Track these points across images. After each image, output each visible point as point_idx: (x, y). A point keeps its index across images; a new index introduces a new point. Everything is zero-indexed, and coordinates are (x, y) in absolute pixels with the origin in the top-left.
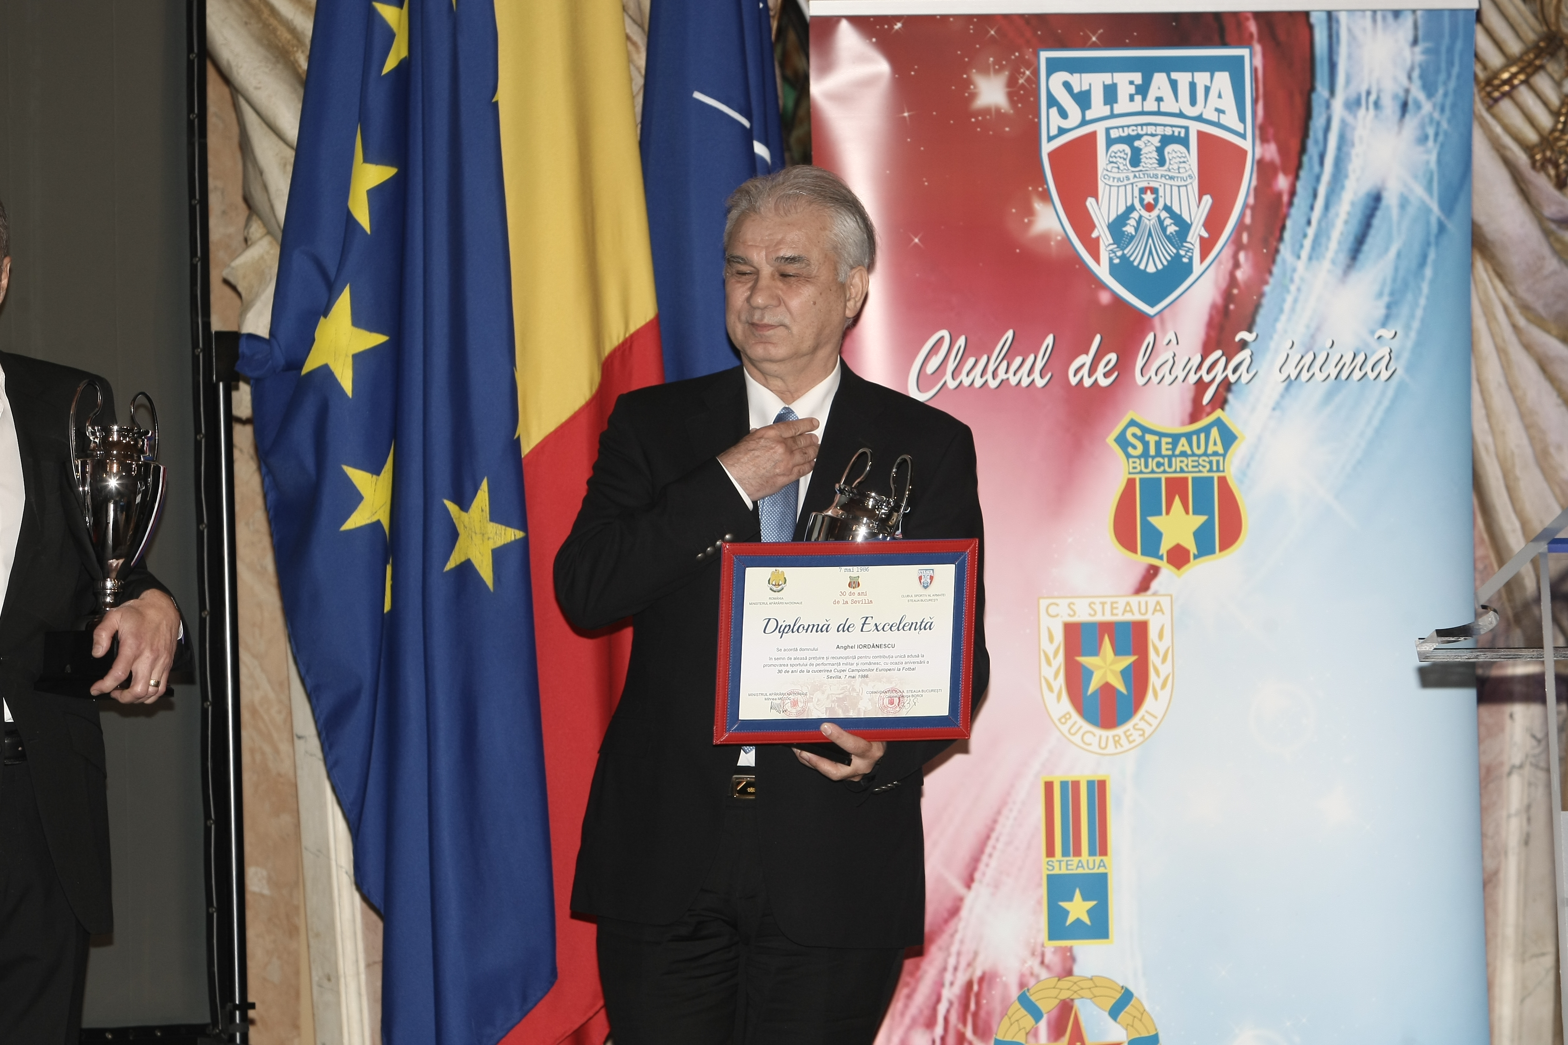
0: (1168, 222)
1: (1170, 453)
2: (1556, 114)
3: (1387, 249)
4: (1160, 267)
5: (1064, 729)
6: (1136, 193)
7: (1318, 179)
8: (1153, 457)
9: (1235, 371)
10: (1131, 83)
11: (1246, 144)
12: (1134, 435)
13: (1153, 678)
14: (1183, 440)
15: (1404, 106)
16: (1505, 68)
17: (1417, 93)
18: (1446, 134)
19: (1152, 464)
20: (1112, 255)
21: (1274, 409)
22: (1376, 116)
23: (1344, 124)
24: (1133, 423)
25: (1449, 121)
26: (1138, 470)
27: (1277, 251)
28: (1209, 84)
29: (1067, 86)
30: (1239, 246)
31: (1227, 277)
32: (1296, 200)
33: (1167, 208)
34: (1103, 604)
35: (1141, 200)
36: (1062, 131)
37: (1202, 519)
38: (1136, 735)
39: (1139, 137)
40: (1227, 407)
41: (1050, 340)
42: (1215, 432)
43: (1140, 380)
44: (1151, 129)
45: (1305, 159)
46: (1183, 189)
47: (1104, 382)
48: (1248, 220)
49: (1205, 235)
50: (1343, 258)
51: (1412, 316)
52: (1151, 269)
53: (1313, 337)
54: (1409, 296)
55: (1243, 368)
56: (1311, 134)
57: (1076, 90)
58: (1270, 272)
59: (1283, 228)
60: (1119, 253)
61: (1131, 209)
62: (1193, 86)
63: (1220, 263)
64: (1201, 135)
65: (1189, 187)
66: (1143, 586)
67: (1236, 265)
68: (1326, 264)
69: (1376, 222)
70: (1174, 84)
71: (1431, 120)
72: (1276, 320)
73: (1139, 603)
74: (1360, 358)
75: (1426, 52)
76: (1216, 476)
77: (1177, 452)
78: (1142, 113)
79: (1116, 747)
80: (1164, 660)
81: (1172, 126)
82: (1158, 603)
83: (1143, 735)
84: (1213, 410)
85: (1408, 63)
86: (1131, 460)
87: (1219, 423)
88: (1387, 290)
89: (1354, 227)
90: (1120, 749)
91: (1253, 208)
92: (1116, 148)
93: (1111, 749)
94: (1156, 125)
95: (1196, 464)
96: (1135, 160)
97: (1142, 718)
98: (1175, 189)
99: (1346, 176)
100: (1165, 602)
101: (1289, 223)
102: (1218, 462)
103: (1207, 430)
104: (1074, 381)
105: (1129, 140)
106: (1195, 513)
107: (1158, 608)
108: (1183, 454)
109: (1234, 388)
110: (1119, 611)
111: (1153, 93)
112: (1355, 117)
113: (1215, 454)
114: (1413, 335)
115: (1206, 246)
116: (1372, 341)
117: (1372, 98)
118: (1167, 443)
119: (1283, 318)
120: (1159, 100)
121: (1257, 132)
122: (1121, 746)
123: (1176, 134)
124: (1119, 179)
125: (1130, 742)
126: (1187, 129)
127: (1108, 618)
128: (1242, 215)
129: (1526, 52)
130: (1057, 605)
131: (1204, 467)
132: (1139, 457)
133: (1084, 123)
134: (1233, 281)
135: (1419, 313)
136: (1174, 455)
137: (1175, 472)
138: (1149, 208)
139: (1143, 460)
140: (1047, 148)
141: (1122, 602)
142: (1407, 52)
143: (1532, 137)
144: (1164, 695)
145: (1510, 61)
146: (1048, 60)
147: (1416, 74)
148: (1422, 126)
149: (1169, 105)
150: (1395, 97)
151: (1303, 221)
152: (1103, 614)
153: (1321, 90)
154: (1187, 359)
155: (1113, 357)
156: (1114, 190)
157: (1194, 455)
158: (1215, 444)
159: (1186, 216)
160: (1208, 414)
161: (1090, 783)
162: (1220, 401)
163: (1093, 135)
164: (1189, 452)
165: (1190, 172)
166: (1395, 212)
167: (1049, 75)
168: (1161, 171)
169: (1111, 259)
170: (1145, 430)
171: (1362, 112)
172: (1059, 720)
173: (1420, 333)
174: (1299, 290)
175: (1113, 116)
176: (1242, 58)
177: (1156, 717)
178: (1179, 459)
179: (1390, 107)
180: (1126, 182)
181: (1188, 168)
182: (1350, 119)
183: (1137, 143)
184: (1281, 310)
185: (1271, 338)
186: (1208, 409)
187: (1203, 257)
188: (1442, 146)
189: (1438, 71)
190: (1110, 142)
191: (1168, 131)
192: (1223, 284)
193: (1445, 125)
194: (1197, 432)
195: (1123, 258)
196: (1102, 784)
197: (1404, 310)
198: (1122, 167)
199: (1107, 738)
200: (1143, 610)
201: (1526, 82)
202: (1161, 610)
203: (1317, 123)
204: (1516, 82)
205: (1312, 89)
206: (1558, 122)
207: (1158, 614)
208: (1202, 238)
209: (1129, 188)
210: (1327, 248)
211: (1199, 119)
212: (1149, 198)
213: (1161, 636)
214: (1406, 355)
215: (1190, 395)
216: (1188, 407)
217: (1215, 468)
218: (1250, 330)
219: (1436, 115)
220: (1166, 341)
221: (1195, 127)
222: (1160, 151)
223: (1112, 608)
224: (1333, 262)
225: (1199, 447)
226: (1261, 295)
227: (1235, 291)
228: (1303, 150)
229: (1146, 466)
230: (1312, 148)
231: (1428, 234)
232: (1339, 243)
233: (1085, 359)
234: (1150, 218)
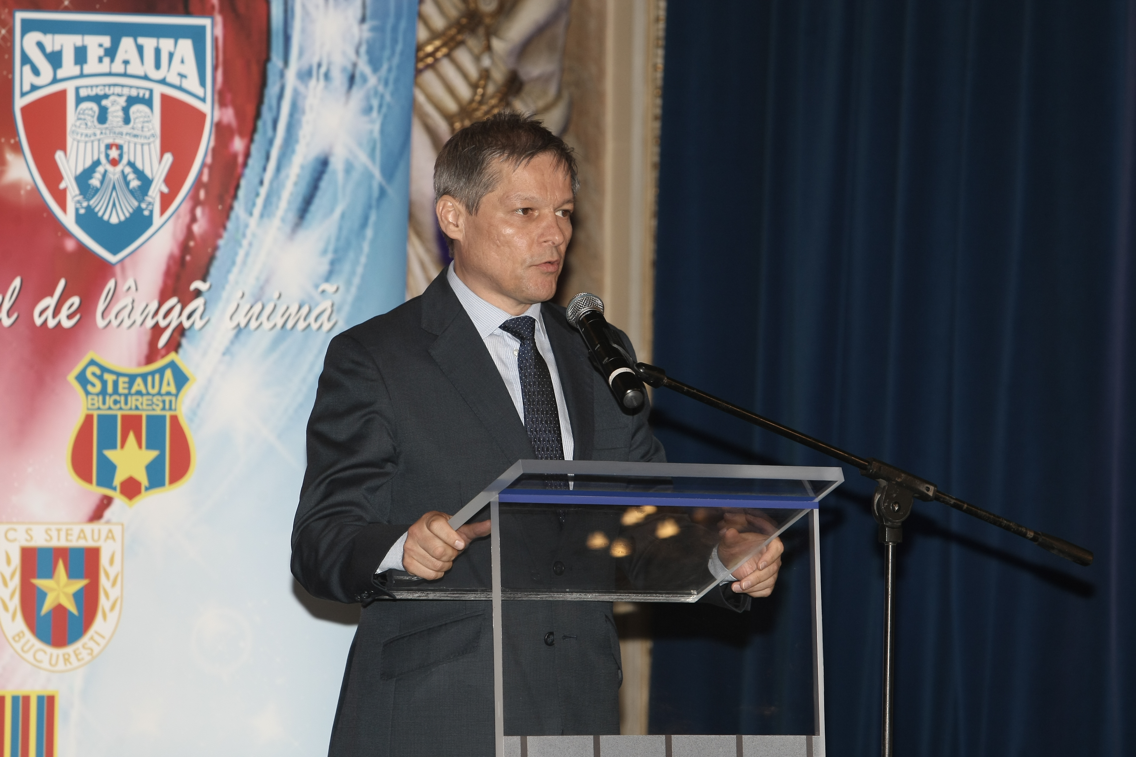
0: (131, 176)
1: (126, 391)
2: (474, 86)
3: (332, 210)
4: (122, 218)
5: (18, 646)
6: (103, 148)
7: (271, 142)
8: (111, 395)
9: (189, 317)
10: (101, 45)
11: (206, 108)
12: (94, 374)
13: (104, 602)
14: (139, 380)
15: (352, 79)
16: (429, 42)
17: (364, 67)
18: (389, 106)
19: (109, 401)
20: (78, 205)
21: (224, 354)
22: (326, 87)
23: (296, 93)
24: (92, 363)
25: (392, 94)
26: (96, 406)
27: (231, 208)
28: (172, 49)
29: (40, 45)
30: (196, 202)
31: (184, 230)
32: (251, 162)
33: (131, 164)
34: (59, 530)
35: (107, 156)
36: (34, 88)
37: (152, 454)
38: (85, 655)
39: (106, 96)
40: (181, 351)
41: (17, 282)
42: (168, 374)
43: (100, 323)
44: (118, 90)
45: (260, 124)
46: (146, 148)
47: (67, 324)
48: (205, 178)
49: (165, 190)
50: (292, 217)
51: (353, 273)
52: (114, 220)
53: (262, 289)
54: (351, 255)
55: (197, 315)
56: (266, 100)
57: (49, 50)
58: (224, 227)
59: (237, 187)
60: (85, 204)
61: (97, 163)
62: (158, 52)
63: (178, 217)
64: (165, 99)
65: (152, 145)
66: (97, 515)
67: (193, 219)
68: (276, 222)
69: (323, 184)
70: (140, 49)
71: (376, 93)
72: (229, 271)
73: (93, 531)
74: (305, 310)
75: (373, 29)
76: (168, 414)
77: (134, 390)
78: (110, 74)
79: (65, 664)
80: (114, 584)
81: (138, 88)
82: (110, 531)
83: (91, 654)
84: (168, 353)
85: (356, 40)
86: (90, 397)
87: (173, 365)
88: (331, 248)
89: (303, 189)
90: (69, 666)
91: (211, 168)
92: (84, 105)
93: (61, 666)
94: (123, 86)
95: (150, 402)
96: (103, 117)
97: (92, 638)
98: (139, 147)
99: (297, 141)
100: (117, 530)
101: (243, 183)
102: (171, 402)
103: (161, 371)
104: (38, 321)
105: (97, 99)
106: (149, 447)
107: (110, 536)
108: (139, 393)
109: (188, 333)
110: (74, 538)
111: (120, 56)
112: (307, 86)
113: (168, 394)
114: (353, 290)
115: (166, 201)
116: (316, 295)
117: (323, 70)
118: (124, 383)
119: (235, 270)
120: (126, 62)
121: (216, 97)
122: (70, 663)
123: (141, 95)
124: (86, 135)
125: (79, 660)
126: (151, 91)
127: (62, 543)
128: (200, 173)
129: (449, 28)
130: (15, 530)
131: (157, 405)
132: (98, 395)
133: (55, 81)
134: (189, 234)
135: (360, 270)
136: (130, 394)
137: (131, 409)
138: (114, 163)
139: (101, 398)
140: (19, 103)
141: (76, 529)
142: (355, 29)
143: (452, 106)
144: (112, 617)
145: (434, 35)
146: (24, 21)
147: (363, 49)
148: (368, 98)
149: (135, 68)
150: (344, 70)
151: (256, 181)
152: (59, 539)
153: (276, 61)
154: (144, 305)
155: (75, 300)
156: (82, 145)
157: (148, 394)
158: (168, 384)
159: (148, 173)
160: (163, 357)
161: (40, 699)
162: (174, 345)
163: (62, 94)
164: (144, 391)
165: (152, 132)
166: (340, 176)
167: (23, 34)
168: (126, 129)
169: (77, 210)
170: (104, 369)
171: (313, 82)
172: (14, 638)
173: (360, 288)
174: (250, 244)
175: (82, 75)
176: (203, 28)
177: (103, 637)
178: (134, 398)
179: (339, 79)
180: (93, 138)
181: (151, 127)
182: (301, 88)
183: (104, 102)
184: (234, 263)
185: (223, 288)
186: (163, 352)
187: (164, 209)
188: (385, 117)
189: (383, 48)
190: (79, 100)
191: (134, 93)
192: (181, 236)
193: (388, 98)
194: (153, 373)
195: (89, 209)
196: (51, 699)
197: (346, 267)
198: (89, 124)
199: (58, 656)
200: (96, 537)
201: (448, 55)
202: (113, 538)
203: (272, 90)
204: (439, 54)
205: (268, 59)
206: (475, 93)
207: (110, 542)
208: (162, 194)
209: (96, 144)
210: (277, 207)
211: (163, 82)
212: (114, 153)
213: (112, 562)
214: (347, 308)
215: (146, 338)
216: (144, 349)
217: (167, 406)
218: (204, 280)
219: (381, 88)
220: (126, 287)
221: (159, 90)
222: (126, 110)
223: (67, 534)
224: (283, 220)
225: (153, 386)
226: (216, 248)
227: (192, 244)
228: (258, 115)
229: (104, 403)
230: (267, 115)
231: (370, 197)
232: (289, 203)
233: (50, 302)
234: (114, 173)
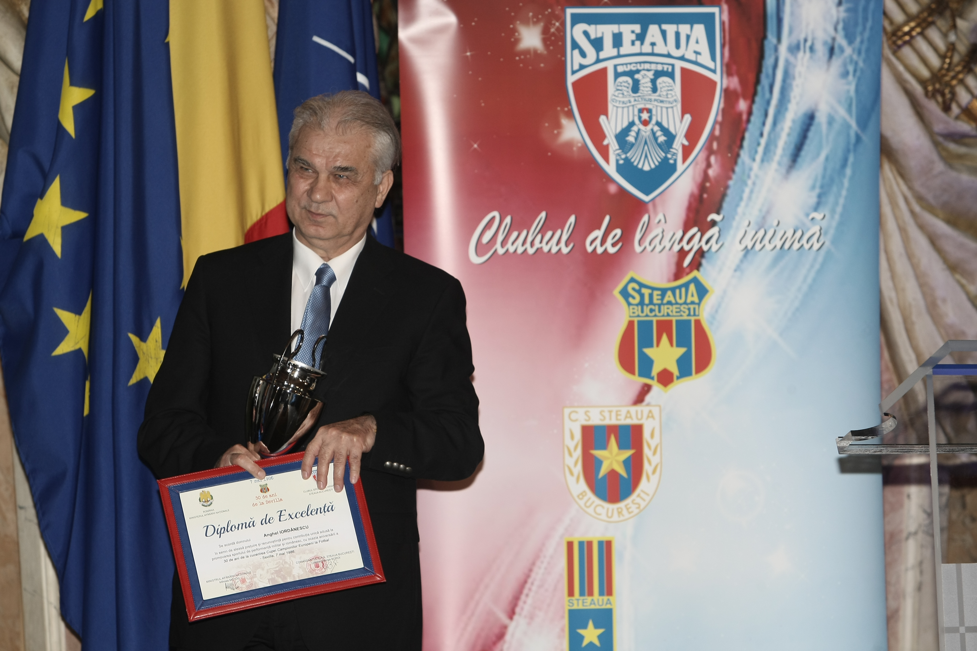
0: (659, 133)
1: (659, 302)
2: (943, 57)
3: (818, 155)
4: (653, 166)
5: (582, 503)
6: (636, 112)
7: (768, 103)
8: (647, 305)
9: (707, 242)
10: (633, 32)
11: (716, 77)
12: (634, 289)
13: (647, 468)
14: (669, 293)
15: (832, 51)
16: (906, 23)
17: (841, 40)
18: (862, 71)
19: (647, 310)
20: (618, 157)
21: (735, 270)
22: (811, 57)
23: (787, 63)
24: (632, 280)
25: (864, 61)
26: (636, 314)
27: (738, 155)
28: (689, 33)
29: (586, 34)
30: (710, 151)
31: (702, 174)
32: (753, 119)
33: (659, 124)
34: (610, 412)
35: (640, 118)
36: (582, 67)
37: (681, 351)
38: (634, 508)
39: (638, 71)
40: (701, 269)
41: (572, 219)
42: (692, 287)
43: (638, 249)
44: (647, 66)
45: (759, 88)
46: (670, 110)
47: (612, 250)
48: (717, 133)
49: (686, 143)
50: (786, 161)
51: (836, 203)
52: (646, 168)
53: (764, 218)
54: (835, 189)
55: (713, 241)
56: (764, 70)
57: (593, 37)
58: (733, 171)
59: (743, 139)
60: (623, 156)
61: (632, 124)
62: (677, 35)
63: (697, 164)
64: (683, 70)
65: (675, 108)
66: (640, 399)
67: (709, 165)
68: (774, 165)
69: (811, 134)
70: (664, 33)
71: (851, 60)
72: (737, 205)
73: (637, 412)
74: (799, 234)
75: (848, 10)
76: (693, 319)
77: (665, 301)
78: (641, 54)
79: (619, 516)
80: (655, 453)
81: (662, 64)
82: (650, 411)
83: (638, 508)
84: (691, 271)
85: (835, 19)
86: (631, 307)
87: (695, 280)
88: (818, 184)
89: (795, 138)
90: (622, 518)
91: (721, 124)
92: (621, 79)
93: (615, 518)
94: (650, 63)
95: (678, 310)
96: (636, 88)
97: (639, 496)
98: (664, 110)
99: (789, 101)
100: (656, 411)
101: (747, 135)
102: (694, 309)
103: (686, 285)
104: (590, 249)
105: (631, 74)
106: (678, 345)
107: (650, 415)
108: (669, 303)
109: (706, 255)
110: (622, 417)
111: (649, 39)
112: (796, 57)
113: (693, 303)
114: (837, 217)
115: (687, 151)
116: (807, 222)
117: (809, 44)
118: (658, 295)
119: (743, 204)
120: (653, 44)
121: (724, 69)
122: (623, 515)
123: (665, 69)
124: (623, 102)
125: (630, 513)
126: (673, 66)
127: (613, 422)
128: (713, 129)
129: (921, 12)
130: (576, 412)
131: (684, 312)
132: (637, 305)
133: (598, 61)
134: (706, 177)
135: (842, 201)
136: (662, 304)
137: (663, 316)
138: (646, 123)
139: (640, 307)
140: (571, 79)
141: (624, 410)
142: (834, 11)
143: (925, 73)
144: (654, 479)
145: (910, 18)
146: (573, 15)
147: (840, 27)
148: (845, 65)
149: (660, 48)
150: (825, 43)
151: (757, 133)
152: (610, 419)
153: (771, 38)
154: (672, 234)
155: (618, 232)
156: (620, 110)
157: (677, 303)
158: (692, 296)
159: (672, 130)
160: (688, 274)
161: (600, 543)
162: (696, 265)
163: (604, 71)
164: (673, 301)
165: (675, 98)
166: (824, 127)
167: (573, 25)
168: (654, 96)
169: (617, 161)
170: (642, 285)
171: (801, 54)
172: (578, 496)
173: (842, 215)
174: (754, 184)
175: (619, 56)
176: (713, 15)
177: (648, 495)
178: (666, 307)
179: (821, 51)
180: (628, 104)
181: (673, 94)
182: (792, 59)
183: (637, 76)
184: (741, 199)
185: (734, 218)
186: (688, 270)
187: (685, 158)
188: (859, 79)
189: (856, 24)
190: (617, 75)
191: (660, 68)
192: (699, 179)
193: (861, 64)
194: (680, 287)
195: (627, 160)
196: (609, 544)
197: (831, 199)
198: (625, 93)
199: (613, 510)
200: (639, 416)
201: (921, 34)
202: (653, 417)
203: (768, 62)
204: (914, 33)
205: (764, 37)
206: (944, 62)
207: (650, 420)
208: (684, 146)
209: (631, 108)
210: (775, 153)
211: (682, 58)
212: (645, 116)
213: (652, 435)
214: (832, 232)
215: (674, 260)
216: (673, 268)
217: (692, 313)
218: (718, 213)
219: (855, 57)
220: (657, 220)
221: (679, 65)
222: (653, 82)
223: (617, 415)
224: (779, 163)
225: (680, 298)
226: (727, 187)
227: (708, 184)
228: (757, 81)
229: (642, 312)
230: (765, 81)
231: (848, 143)
232: (784, 149)
233: (598, 233)
234: (646, 131)
